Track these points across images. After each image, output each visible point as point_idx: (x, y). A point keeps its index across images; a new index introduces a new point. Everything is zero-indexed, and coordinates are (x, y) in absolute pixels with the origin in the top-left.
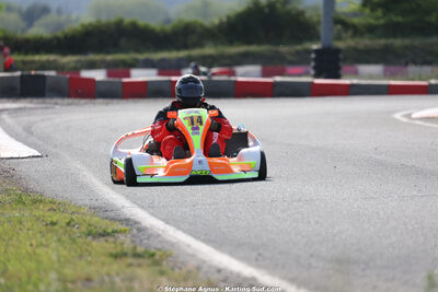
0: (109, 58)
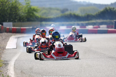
0: (67, 23)
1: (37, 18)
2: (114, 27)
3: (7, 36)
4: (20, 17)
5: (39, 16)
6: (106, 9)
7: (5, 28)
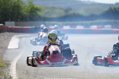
3: (9, 36)
4: (23, 17)
7: (7, 27)
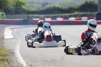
1: (25, 10)
2: (96, 19)
5: (26, 9)
6: (87, 2)
